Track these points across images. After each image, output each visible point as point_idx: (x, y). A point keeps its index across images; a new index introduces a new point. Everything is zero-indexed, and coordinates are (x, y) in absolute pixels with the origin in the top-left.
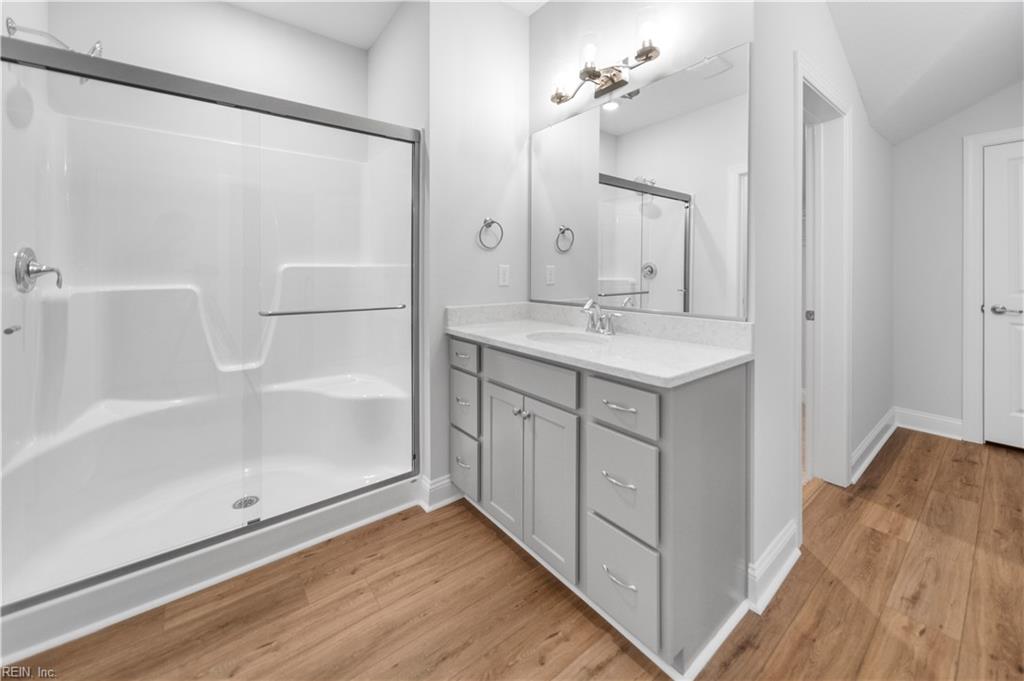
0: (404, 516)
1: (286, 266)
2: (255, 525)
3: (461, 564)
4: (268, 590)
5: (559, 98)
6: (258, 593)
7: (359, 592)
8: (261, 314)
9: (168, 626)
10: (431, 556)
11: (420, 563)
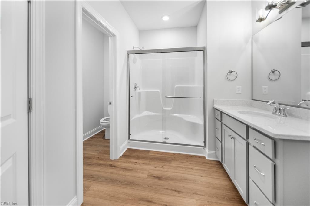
0: (200, 157)
1: (177, 86)
2: (165, 143)
3: (211, 177)
4: (166, 157)
5: (261, 20)
6: (163, 156)
7: (182, 168)
8: (166, 97)
9: (149, 154)
10: (203, 170)
11: (199, 170)
